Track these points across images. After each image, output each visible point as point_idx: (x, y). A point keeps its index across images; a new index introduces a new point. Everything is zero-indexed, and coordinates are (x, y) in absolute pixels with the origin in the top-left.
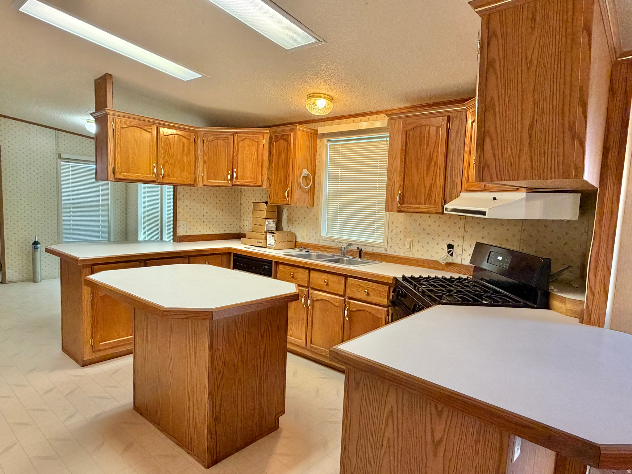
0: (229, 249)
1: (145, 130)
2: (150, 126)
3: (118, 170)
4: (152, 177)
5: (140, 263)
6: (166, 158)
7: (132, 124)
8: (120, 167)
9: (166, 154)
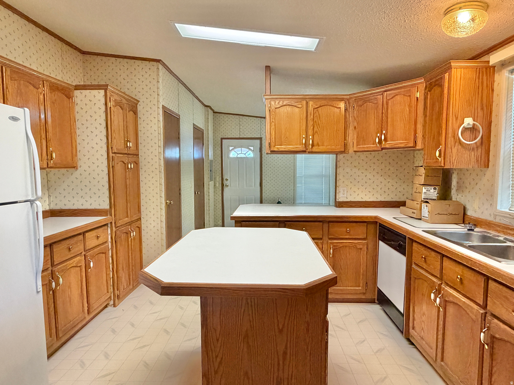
0: (376, 217)
1: (295, 106)
2: (301, 102)
3: (273, 144)
4: (301, 148)
5: (280, 223)
6: (316, 129)
7: (285, 104)
8: (274, 141)
9: (316, 125)
